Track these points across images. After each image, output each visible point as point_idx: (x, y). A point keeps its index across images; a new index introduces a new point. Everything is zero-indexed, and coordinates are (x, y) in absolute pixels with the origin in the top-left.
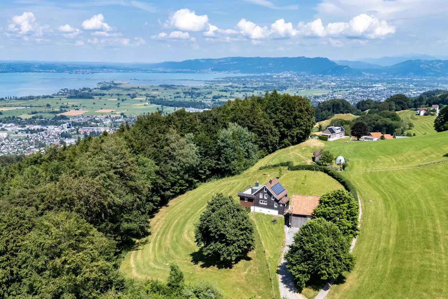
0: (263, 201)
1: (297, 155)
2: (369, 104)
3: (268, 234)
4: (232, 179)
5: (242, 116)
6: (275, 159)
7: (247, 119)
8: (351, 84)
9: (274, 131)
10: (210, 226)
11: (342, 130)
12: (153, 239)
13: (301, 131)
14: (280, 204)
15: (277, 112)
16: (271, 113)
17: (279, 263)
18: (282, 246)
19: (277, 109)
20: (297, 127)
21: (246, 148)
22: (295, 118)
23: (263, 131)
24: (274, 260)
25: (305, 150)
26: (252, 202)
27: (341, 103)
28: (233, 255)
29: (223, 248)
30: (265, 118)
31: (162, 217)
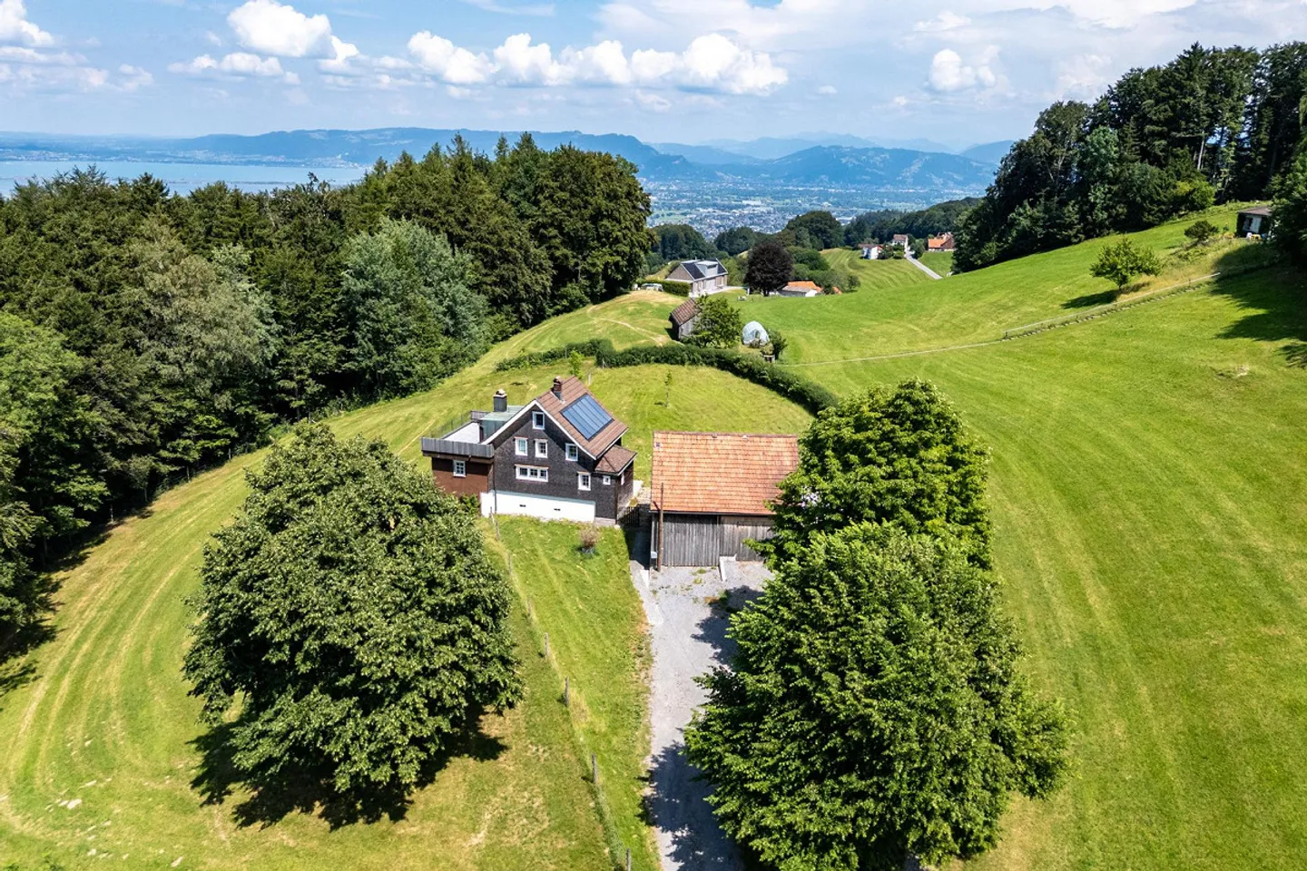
0: (529, 468)
1: (616, 324)
2: (745, 238)
3: (568, 605)
4: (402, 407)
5: (427, 203)
6: (547, 340)
7: (442, 211)
8: (691, 198)
9: (535, 255)
10: (255, 612)
11: (721, 270)
12: (56, 662)
13: (619, 258)
14: (601, 476)
15: (540, 197)
16: (519, 202)
17: (643, 756)
18: (638, 661)
19: (539, 189)
20: (603, 245)
21: (445, 303)
22: (597, 217)
23: (500, 251)
24: (615, 740)
25: (639, 312)
26: (485, 473)
27: (682, 234)
28: (403, 753)
29: (342, 722)
30: (501, 213)
31: (117, 558)
